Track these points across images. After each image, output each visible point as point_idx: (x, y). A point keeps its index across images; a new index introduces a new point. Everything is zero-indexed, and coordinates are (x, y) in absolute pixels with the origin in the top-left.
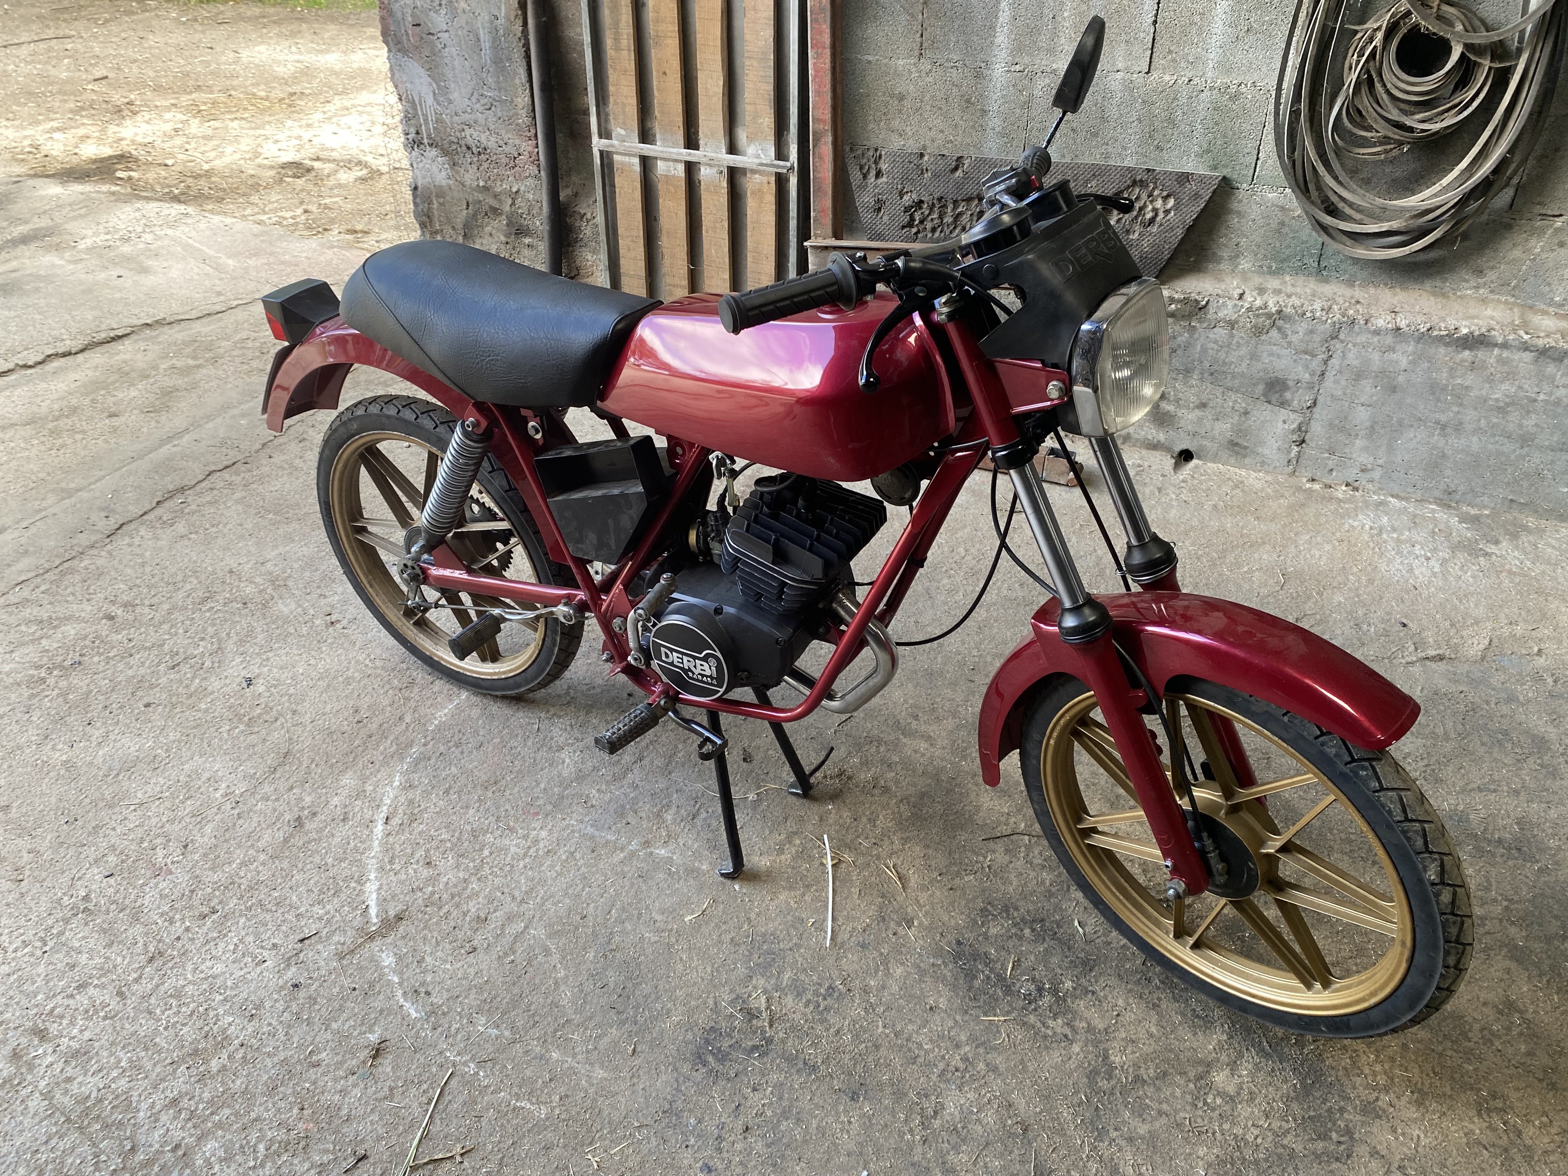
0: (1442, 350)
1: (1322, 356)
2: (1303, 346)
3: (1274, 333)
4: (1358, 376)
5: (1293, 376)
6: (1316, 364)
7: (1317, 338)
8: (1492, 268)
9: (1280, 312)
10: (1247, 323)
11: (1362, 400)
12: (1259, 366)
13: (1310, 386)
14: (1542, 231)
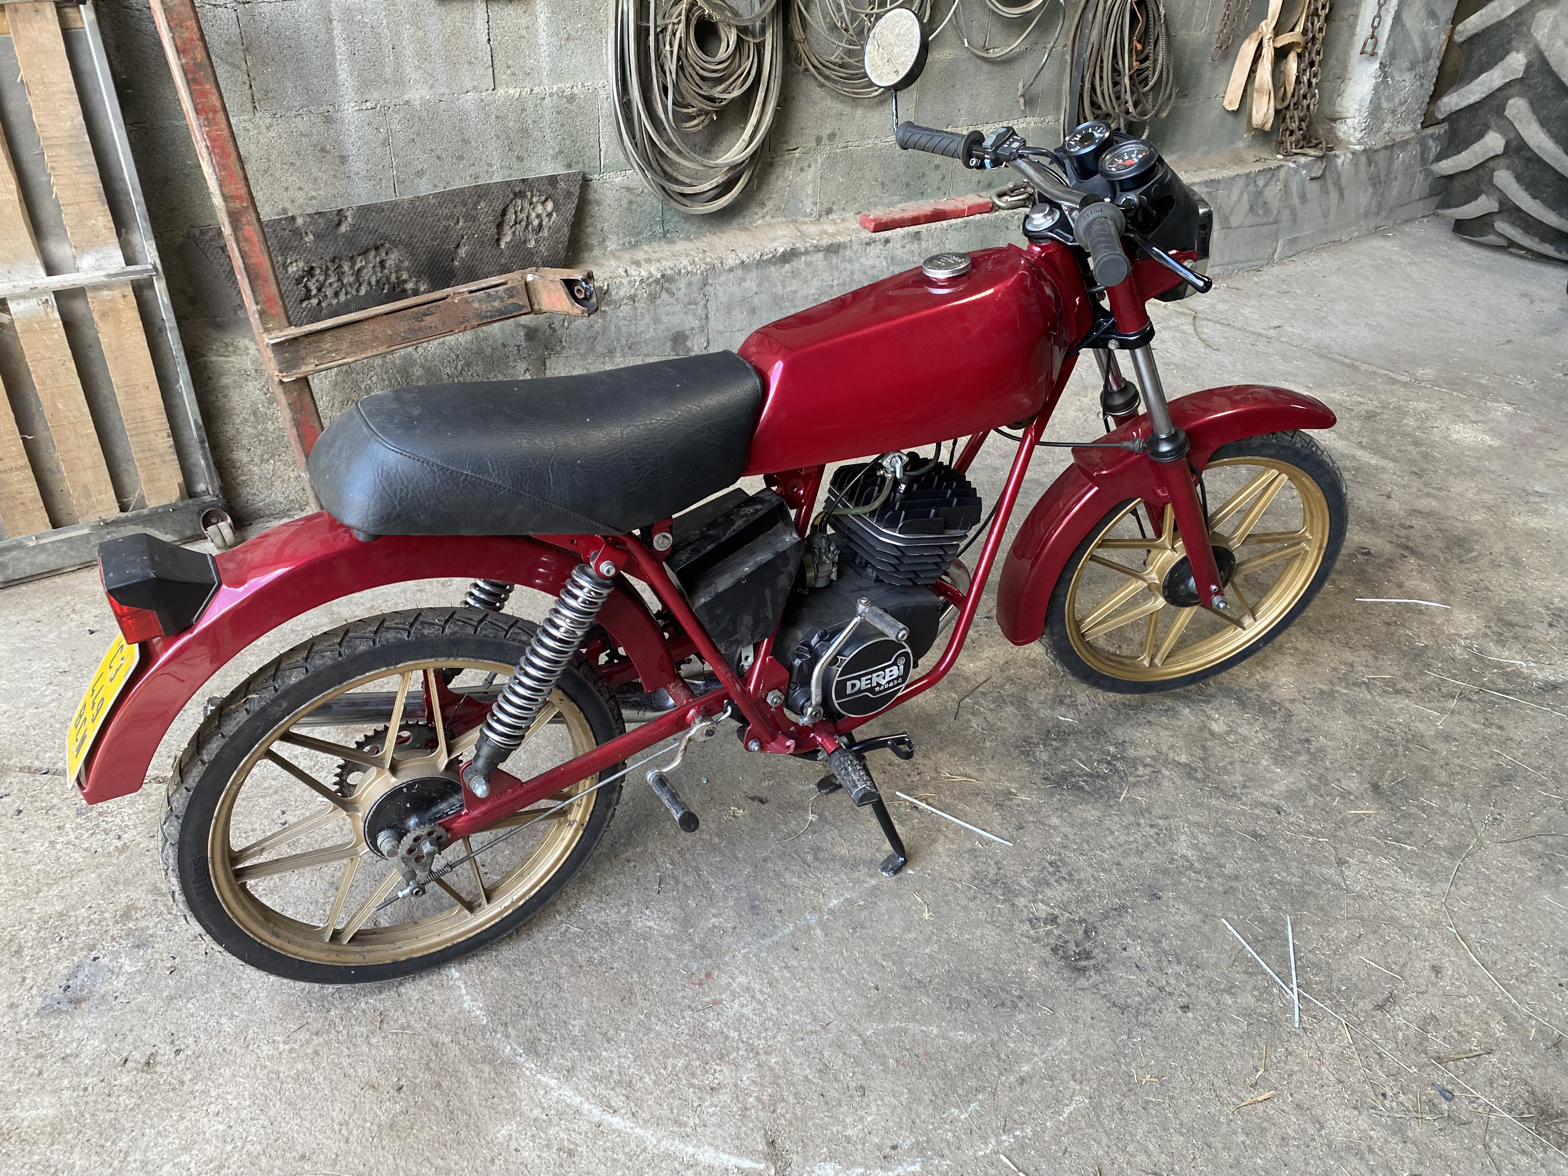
0: (773, 269)
1: (702, 303)
2: (687, 299)
3: (664, 295)
4: (729, 308)
5: (688, 326)
6: (700, 311)
7: (695, 288)
8: (770, 198)
9: (663, 276)
10: (643, 294)
11: (737, 327)
12: (662, 327)
13: (702, 329)
14: (789, 162)
